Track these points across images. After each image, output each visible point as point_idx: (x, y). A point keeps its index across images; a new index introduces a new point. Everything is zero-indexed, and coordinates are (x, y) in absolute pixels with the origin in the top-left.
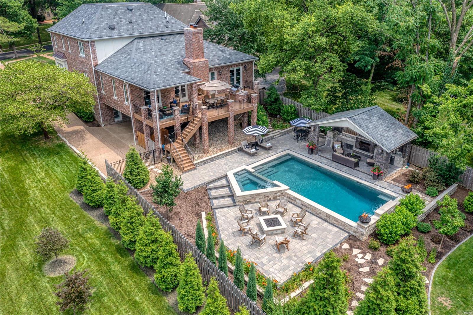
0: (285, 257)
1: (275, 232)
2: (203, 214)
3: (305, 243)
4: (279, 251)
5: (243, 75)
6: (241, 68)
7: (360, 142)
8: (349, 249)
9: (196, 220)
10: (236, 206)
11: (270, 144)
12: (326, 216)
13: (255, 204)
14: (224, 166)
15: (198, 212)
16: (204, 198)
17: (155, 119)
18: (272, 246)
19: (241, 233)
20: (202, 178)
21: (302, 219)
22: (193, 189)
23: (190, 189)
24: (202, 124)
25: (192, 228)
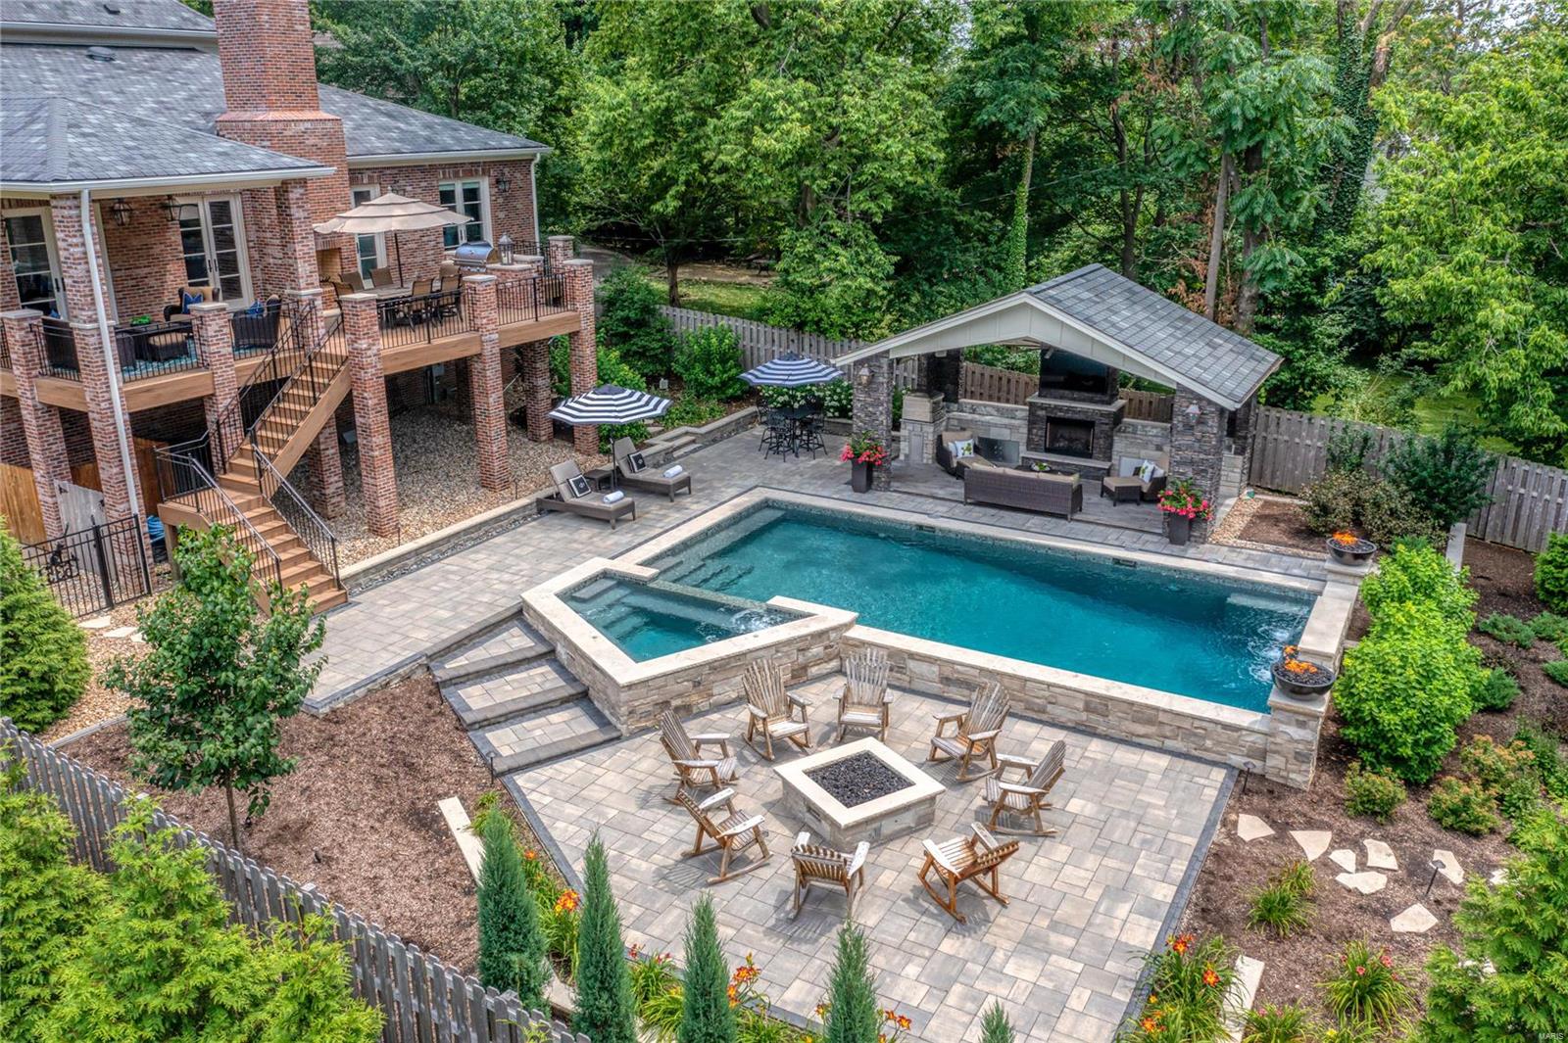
0: (1008, 945)
1: (888, 827)
2: (453, 812)
3: (1061, 852)
4: (961, 921)
5: (495, 218)
6: (485, 186)
7: (1050, 420)
8: (1274, 839)
9: (421, 848)
10: (618, 738)
11: (678, 468)
12: (1088, 708)
13: (715, 716)
14: (495, 575)
15: (421, 805)
16: (431, 727)
17: (94, 356)
18: (907, 900)
19: (707, 868)
20: (396, 638)
21: (993, 739)
22: (360, 693)
23: (345, 693)
24: (354, 382)
25: (405, 897)
